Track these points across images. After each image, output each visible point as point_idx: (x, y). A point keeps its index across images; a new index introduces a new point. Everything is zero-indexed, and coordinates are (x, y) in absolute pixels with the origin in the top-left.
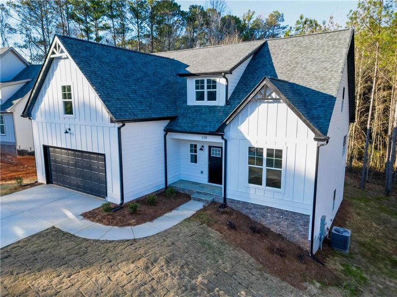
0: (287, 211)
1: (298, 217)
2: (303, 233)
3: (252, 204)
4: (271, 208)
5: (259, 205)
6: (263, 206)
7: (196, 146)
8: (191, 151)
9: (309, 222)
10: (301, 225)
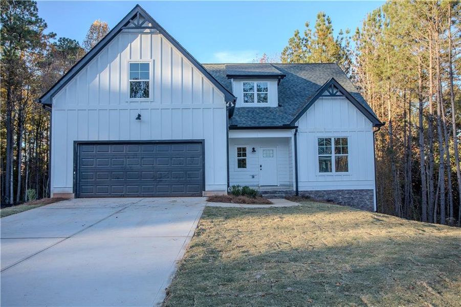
0: (355, 190)
1: (365, 193)
2: (370, 206)
3: (325, 191)
4: (343, 190)
5: (330, 191)
6: (335, 191)
7: (244, 149)
8: (239, 155)
9: (373, 195)
10: (368, 200)
